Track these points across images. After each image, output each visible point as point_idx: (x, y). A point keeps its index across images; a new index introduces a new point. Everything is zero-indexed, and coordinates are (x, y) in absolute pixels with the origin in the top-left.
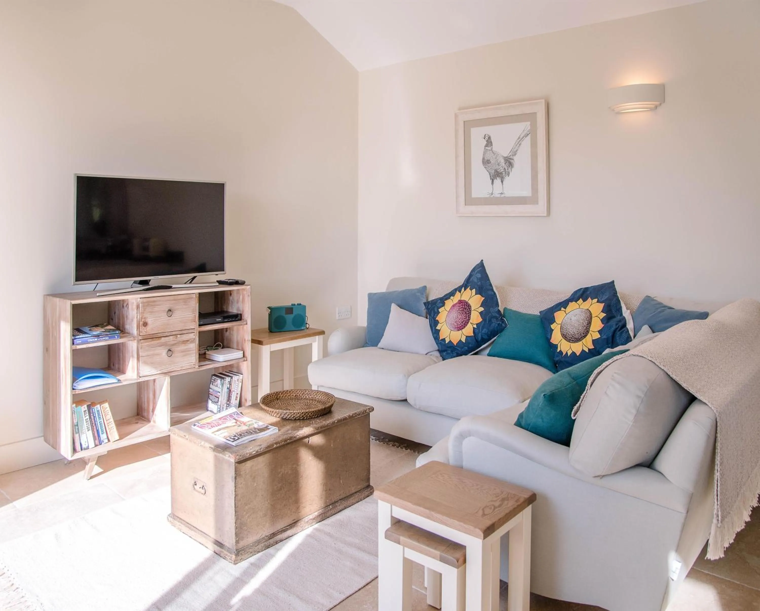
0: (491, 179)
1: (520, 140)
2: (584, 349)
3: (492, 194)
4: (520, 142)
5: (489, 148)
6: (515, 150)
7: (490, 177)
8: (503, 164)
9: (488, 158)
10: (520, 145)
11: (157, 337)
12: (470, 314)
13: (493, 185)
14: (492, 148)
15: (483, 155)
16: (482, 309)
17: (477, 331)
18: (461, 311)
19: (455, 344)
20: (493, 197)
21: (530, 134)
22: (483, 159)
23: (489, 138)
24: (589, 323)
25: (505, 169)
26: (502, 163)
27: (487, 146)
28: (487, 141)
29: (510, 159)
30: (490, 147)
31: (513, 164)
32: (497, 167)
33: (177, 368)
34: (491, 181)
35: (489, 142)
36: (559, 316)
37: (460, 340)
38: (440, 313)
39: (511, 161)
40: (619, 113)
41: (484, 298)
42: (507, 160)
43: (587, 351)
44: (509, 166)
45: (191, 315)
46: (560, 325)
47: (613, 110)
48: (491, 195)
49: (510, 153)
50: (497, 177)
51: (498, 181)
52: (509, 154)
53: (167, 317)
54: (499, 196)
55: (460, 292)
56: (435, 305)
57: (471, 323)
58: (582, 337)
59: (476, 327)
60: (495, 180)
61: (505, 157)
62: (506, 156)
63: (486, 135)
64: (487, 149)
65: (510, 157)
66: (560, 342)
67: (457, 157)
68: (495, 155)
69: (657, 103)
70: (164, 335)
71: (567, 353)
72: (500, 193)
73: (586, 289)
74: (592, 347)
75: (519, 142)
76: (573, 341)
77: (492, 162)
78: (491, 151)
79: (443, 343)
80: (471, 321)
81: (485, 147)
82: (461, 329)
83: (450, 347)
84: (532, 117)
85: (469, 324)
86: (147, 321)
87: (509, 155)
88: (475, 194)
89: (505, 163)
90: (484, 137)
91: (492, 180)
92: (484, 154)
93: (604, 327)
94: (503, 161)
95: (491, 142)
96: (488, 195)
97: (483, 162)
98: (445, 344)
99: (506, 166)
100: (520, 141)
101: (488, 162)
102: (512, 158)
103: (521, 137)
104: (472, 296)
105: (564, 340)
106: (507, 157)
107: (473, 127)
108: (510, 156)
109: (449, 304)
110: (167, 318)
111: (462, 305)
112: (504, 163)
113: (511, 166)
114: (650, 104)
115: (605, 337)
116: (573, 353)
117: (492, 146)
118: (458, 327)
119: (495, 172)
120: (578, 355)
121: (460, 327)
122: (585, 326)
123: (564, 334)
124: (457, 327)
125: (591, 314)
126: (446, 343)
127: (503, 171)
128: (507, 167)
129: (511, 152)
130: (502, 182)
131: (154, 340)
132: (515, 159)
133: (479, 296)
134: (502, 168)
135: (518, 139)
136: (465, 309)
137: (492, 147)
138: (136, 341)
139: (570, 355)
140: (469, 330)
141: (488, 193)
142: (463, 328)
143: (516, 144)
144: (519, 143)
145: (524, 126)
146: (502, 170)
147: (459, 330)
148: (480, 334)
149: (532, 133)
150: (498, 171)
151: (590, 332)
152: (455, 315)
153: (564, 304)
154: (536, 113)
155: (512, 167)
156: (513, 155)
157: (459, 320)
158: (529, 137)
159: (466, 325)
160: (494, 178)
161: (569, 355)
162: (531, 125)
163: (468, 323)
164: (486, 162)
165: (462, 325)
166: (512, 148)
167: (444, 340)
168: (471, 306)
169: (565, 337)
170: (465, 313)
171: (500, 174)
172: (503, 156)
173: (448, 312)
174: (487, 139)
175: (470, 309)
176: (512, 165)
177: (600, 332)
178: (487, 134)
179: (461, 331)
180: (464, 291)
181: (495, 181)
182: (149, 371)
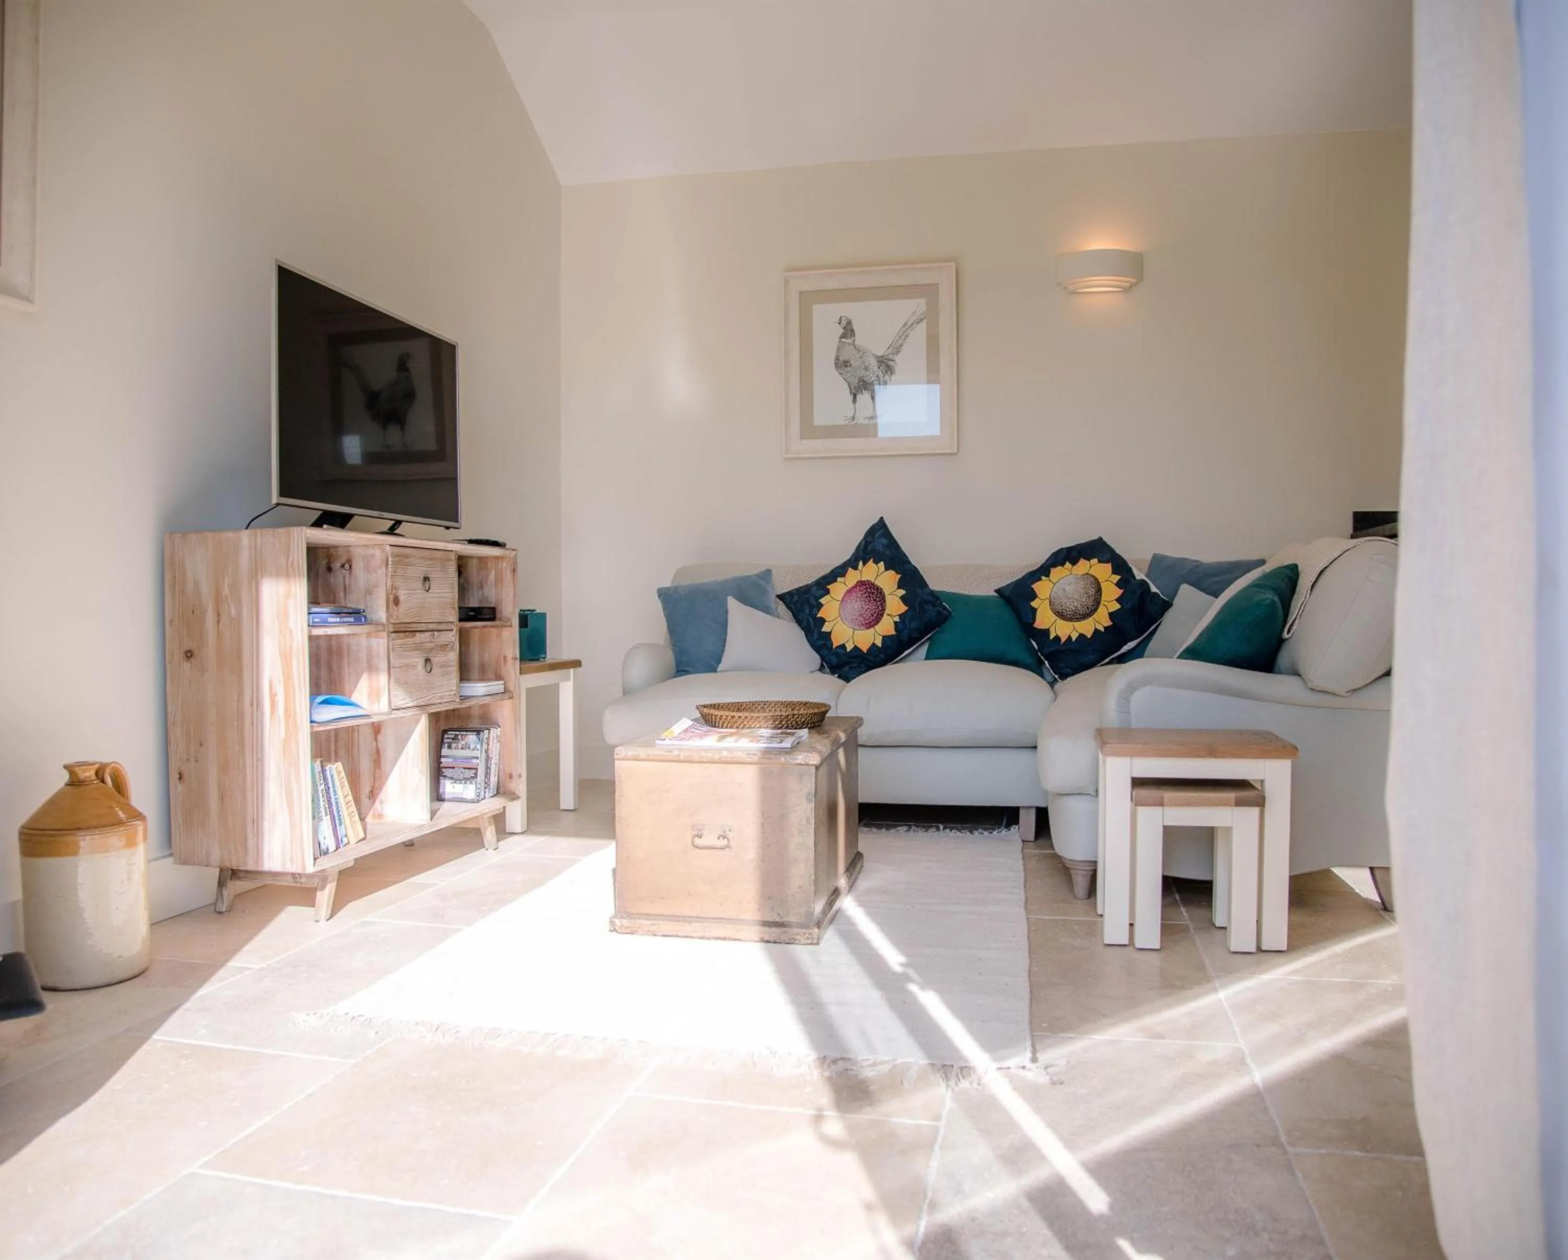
0: (851, 393)
1: (907, 327)
2: (1097, 627)
3: (853, 418)
4: (908, 332)
5: (850, 341)
6: (898, 344)
7: (851, 389)
8: (876, 368)
9: (846, 358)
10: (906, 336)
11: (408, 629)
12: (884, 601)
13: (855, 405)
14: (854, 341)
15: (837, 352)
16: (902, 592)
17: (902, 626)
18: (866, 597)
19: (865, 651)
20: (856, 423)
21: (925, 320)
22: (837, 359)
23: (849, 323)
24: (1099, 590)
25: (878, 376)
26: (873, 366)
27: (843, 336)
28: (844, 328)
29: (889, 360)
30: (850, 338)
31: (894, 368)
32: (862, 373)
33: (435, 698)
34: (851, 398)
35: (848, 331)
36: (1042, 588)
37: (874, 644)
38: (824, 607)
39: (890, 363)
40: (1074, 293)
41: (899, 576)
42: (883, 362)
43: (1103, 630)
44: (887, 372)
45: (450, 594)
46: (1048, 601)
47: (1065, 288)
48: (850, 420)
49: (888, 349)
50: (863, 391)
51: (864, 397)
52: (886, 351)
53: (424, 591)
54: (866, 422)
55: (855, 568)
56: (808, 596)
57: (889, 615)
58: (1091, 611)
59: (898, 620)
60: (860, 394)
61: (879, 357)
62: (880, 355)
63: (843, 318)
64: (844, 342)
65: (887, 357)
66: (1053, 624)
67: (787, 353)
68: (859, 352)
69: (1134, 280)
70: (418, 628)
71: (1070, 638)
72: (869, 416)
73: (1070, 549)
74: (1109, 623)
75: (905, 332)
76: (1077, 618)
77: (853, 364)
78: (852, 346)
79: (842, 651)
80: (887, 611)
81: (840, 338)
82: (872, 627)
83: (855, 657)
84: (929, 291)
85: (885, 616)
86: (398, 594)
87: (887, 353)
88: (820, 420)
89: (879, 367)
90: (839, 322)
91: (852, 395)
92: (839, 350)
93: (1122, 594)
94: (874, 362)
95: (852, 331)
96: (846, 420)
97: (836, 364)
98: (847, 654)
99: (880, 373)
100: (907, 330)
101: (846, 364)
102: (892, 359)
103: (910, 323)
104: (879, 574)
105: (1059, 621)
106: (882, 357)
107: (817, 303)
108: (888, 355)
109: (838, 589)
110: (422, 593)
111: (867, 589)
112: (877, 366)
113: (889, 373)
114: (1126, 281)
115: (1128, 606)
116: (1082, 636)
117: (854, 336)
118: (867, 623)
119: (859, 381)
120: (1089, 637)
121: (870, 622)
122: (1092, 595)
123: (1059, 612)
124: (864, 623)
125: (1096, 579)
126: (848, 650)
127: (876, 381)
128: (883, 373)
129: (891, 348)
130: (873, 398)
131: (407, 637)
132: (897, 361)
133: (892, 572)
134: (874, 374)
135: (902, 328)
136: (873, 593)
137: (853, 338)
138: (385, 634)
139: (1076, 640)
140: (887, 626)
141: (846, 417)
142: (875, 625)
143: (900, 335)
144: (905, 334)
145: (918, 305)
146: (873, 379)
147: (869, 628)
148: (906, 631)
149: (931, 317)
150: (865, 379)
151: (1102, 602)
152: (857, 605)
153: (1044, 571)
154: (937, 284)
155: (891, 373)
156: (893, 354)
157: (866, 611)
158: (924, 324)
159: (880, 619)
160: (858, 391)
161: (1074, 640)
162: (927, 304)
163: (882, 615)
164: (842, 365)
165: (873, 620)
166: (892, 342)
167: (843, 647)
168: (881, 589)
169: (1062, 616)
170: (875, 600)
171: (868, 385)
172: (874, 355)
173: (840, 602)
174: (845, 325)
175: (881, 593)
176: (891, 370)
177: (1118, 600)
178: (844, 316)
179: (872, 629)
180: (862, 566)
181: (858, 397)
182: (404, 699)
